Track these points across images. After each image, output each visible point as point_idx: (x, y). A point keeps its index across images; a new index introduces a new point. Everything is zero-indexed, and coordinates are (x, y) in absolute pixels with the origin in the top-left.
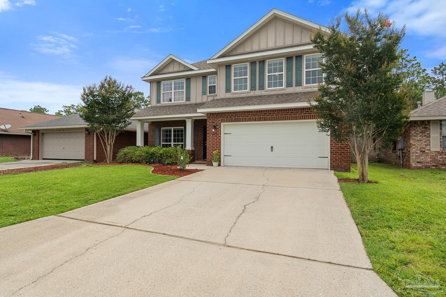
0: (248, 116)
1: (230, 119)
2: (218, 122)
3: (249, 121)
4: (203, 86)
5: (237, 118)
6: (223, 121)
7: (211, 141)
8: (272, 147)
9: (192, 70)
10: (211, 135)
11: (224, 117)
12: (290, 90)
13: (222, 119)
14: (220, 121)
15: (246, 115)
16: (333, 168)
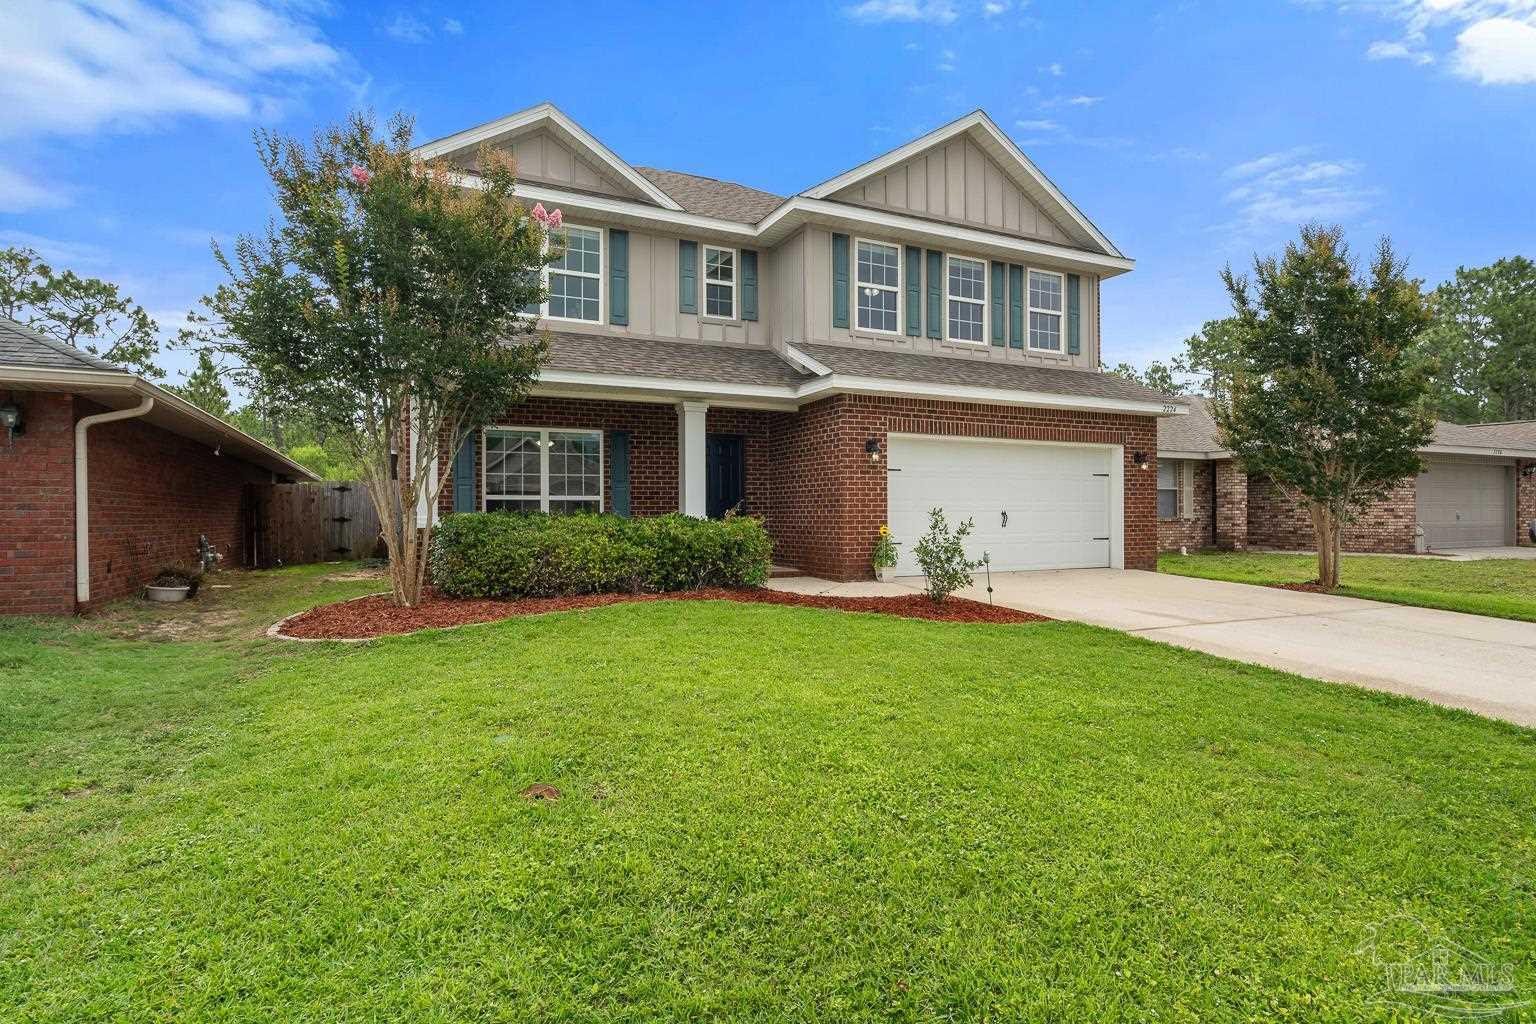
0: (963, 419)
1: (914, 421)
2: (880, 429)
3: (966, 435)
4: (682, 277)
5: (935, 423)
6: (895, 427)
7: (857, 495)
8: (1004, 514)
9: (649, 203)
10: (857, 473)
11: (898, 415)
12: (999, 355)
13: (890, 420)
14: (884, 424)
15: (956, 414)
16: (1132, 563)
